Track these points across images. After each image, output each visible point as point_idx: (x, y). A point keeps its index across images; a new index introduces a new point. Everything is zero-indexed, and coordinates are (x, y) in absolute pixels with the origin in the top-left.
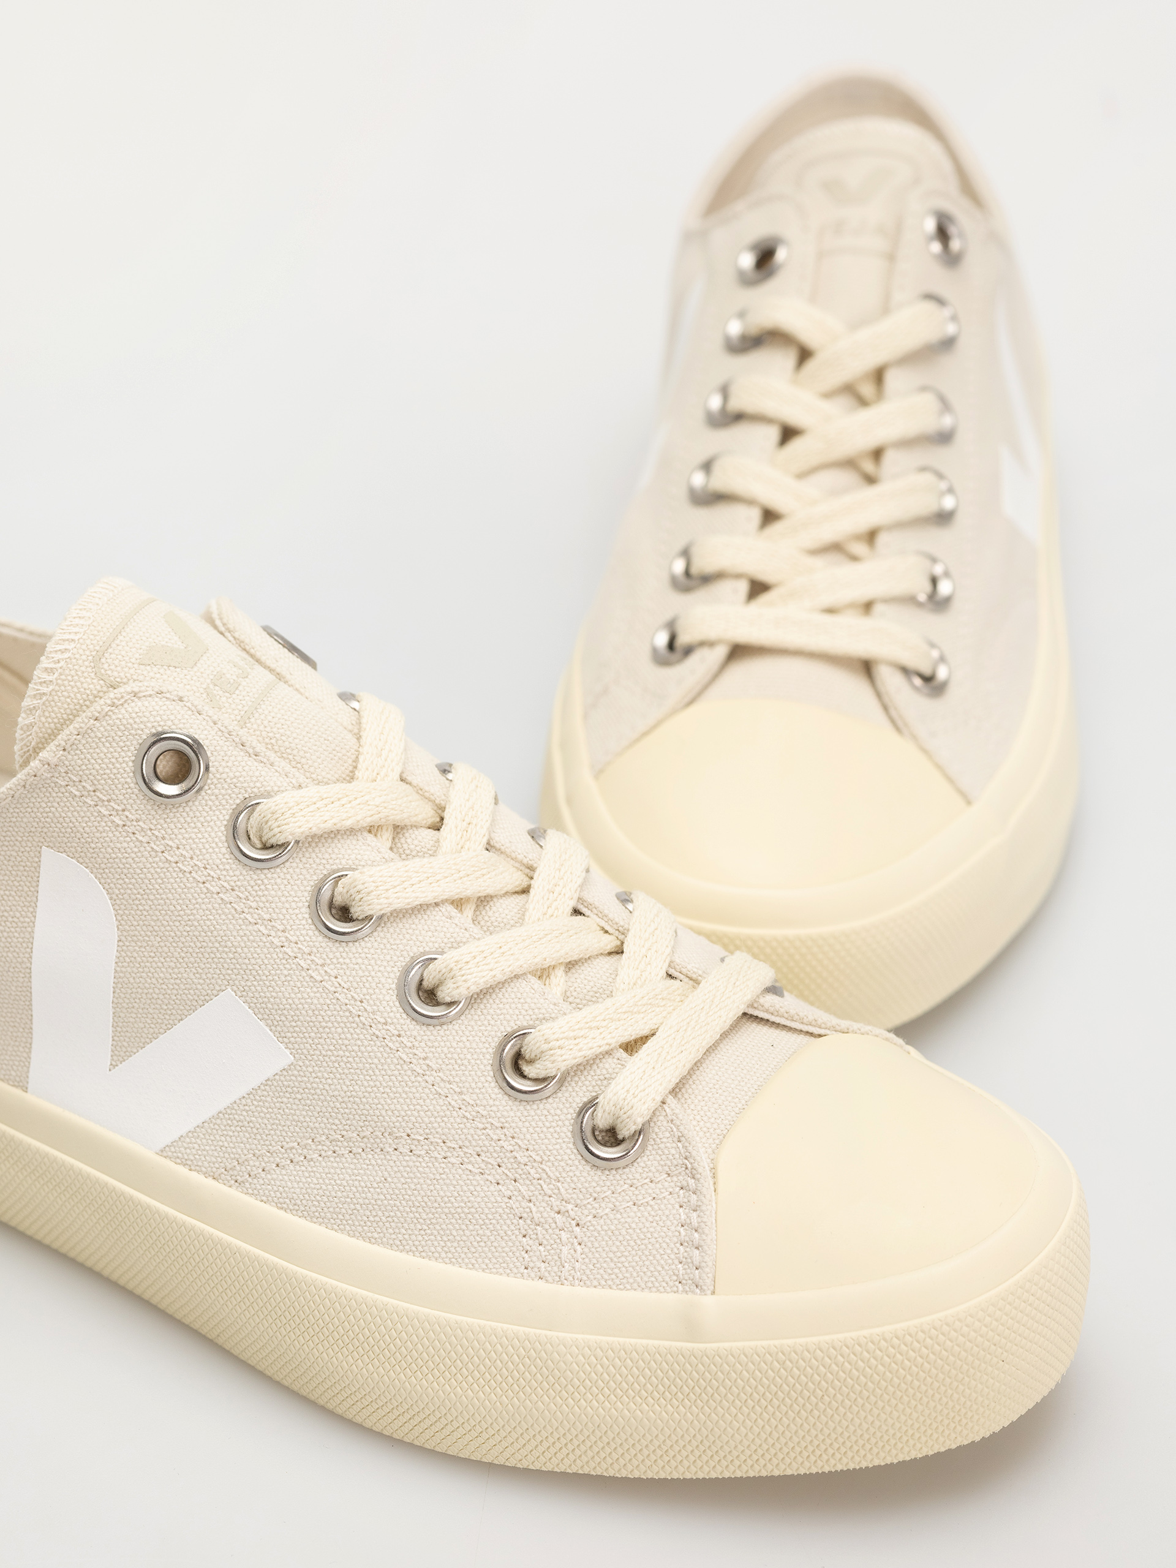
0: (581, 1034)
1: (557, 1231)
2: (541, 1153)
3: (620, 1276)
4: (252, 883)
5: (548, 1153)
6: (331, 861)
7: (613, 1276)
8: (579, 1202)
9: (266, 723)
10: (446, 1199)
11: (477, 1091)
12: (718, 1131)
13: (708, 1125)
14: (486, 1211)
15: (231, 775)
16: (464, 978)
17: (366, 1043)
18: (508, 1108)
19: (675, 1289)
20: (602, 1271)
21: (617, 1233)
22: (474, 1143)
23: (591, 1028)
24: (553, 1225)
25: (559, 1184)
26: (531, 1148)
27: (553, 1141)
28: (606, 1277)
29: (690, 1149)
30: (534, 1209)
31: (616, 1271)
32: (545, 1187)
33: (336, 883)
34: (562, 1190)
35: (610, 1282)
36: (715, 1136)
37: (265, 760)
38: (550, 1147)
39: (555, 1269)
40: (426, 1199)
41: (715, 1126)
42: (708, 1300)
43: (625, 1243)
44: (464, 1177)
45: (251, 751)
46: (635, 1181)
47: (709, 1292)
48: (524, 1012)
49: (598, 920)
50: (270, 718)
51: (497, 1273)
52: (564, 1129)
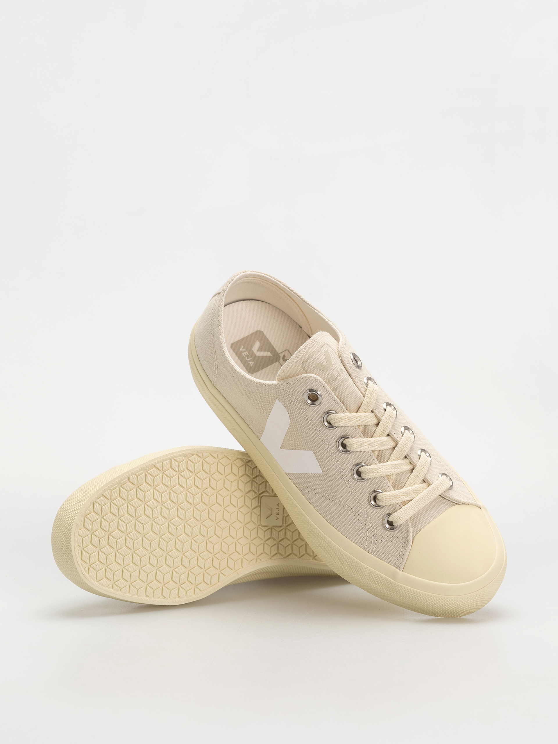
0: (392, 498)
1: (372, 540)
2: (373, 521)
3: (383, 557)
4: (324, 431)
5: (375, 522)
6: (345, 433)
7: (381, 556)
8: (379, 535)
9: (341, 392)
10: (348, 521)
11: (363, 501)
12: (418, 530)
13: (417, 527)
14: (357, 528)
15: (327, 404)
16: (368, 474)
17: (340, 479)
18: (369, 508)
19: (394, 565)
20: (379, 554)
21: (385, 546)
22: (358, 512)
23: (395, 497)
24: (371, 538)
25: (375, 530)
26: (371, 519)
27: (377, 520)
28: (379, 556)
29: (409, 534)
30: (368, 533)
31: (382, 555)
32: (372, 529)
33: (344, 439)
34: (376, 531)
35: (380, 557)
36: (417, 531)
37: (337, 402)
38: (376, 521)
39: (368, 548)
40: (343, 519)
41: (418, 528)
42: (401, 572)
43: (386, 550)
44: (354, 519)
45: (334, 399)
46: (394, 536)
47: (401, 571)
48: (380, 486)
49: (410, 460)
50: (342, 391)
51: (354, 543)
52: (381, 518)
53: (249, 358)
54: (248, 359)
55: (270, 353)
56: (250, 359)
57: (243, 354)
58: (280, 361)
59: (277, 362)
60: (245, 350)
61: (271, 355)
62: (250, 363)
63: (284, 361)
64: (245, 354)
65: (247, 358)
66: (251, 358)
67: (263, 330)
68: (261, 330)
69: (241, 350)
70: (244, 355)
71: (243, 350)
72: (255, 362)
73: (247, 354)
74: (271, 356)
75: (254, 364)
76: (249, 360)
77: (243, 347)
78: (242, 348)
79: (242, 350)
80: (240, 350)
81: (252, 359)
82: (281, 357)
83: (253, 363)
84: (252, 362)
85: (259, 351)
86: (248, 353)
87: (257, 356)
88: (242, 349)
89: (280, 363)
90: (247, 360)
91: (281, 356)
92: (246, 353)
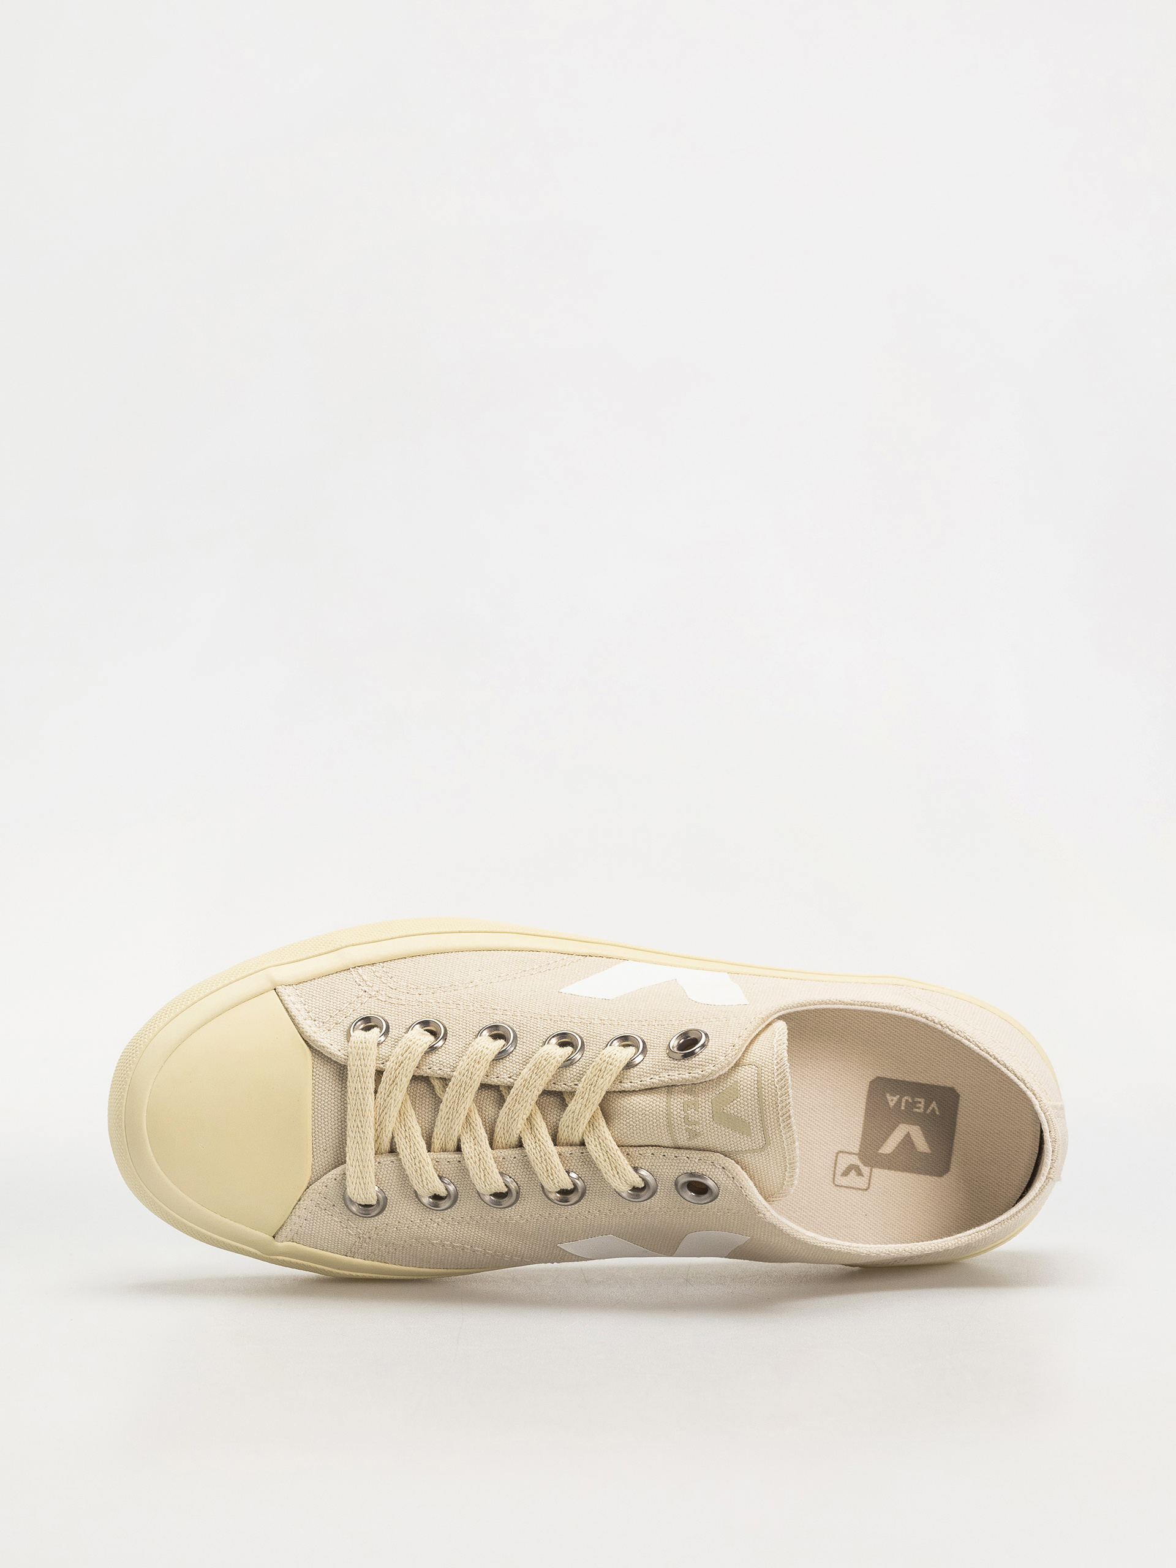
53: (906, 1104)
54: (907, 1100)
55: (888, 1153)
56: (903, 1104)
57: (922, 1101)
58: (857, 1157)
59: (860, 1151)
60: (929, 1111)
61: (880, 1151)
62: (895, 1099)
63: (853, 1165)
64: (920, 1103)
65: (910, 1101)
66: (903, 1108)
67: (942, 1178)
68: (945, 1177)
69: (934, 1105)
70: (919, 1100)
71: (931, 1108)
72: (890, 1108)
73: (917, 1108)
74: (879, 1148)
75: (888, 1103)
76: (904, 1100)
77: (937, 1113)
78: (936, 1108)
79: (932, 1105)
80: (934, 1102)
81: (900, 1107)
82: (862, 1166)
83: (892, 1104)
84: (894, 1102)
85: (906, 1135)
86: (919, 1113)
87: (900, 1123)
88: (934, 1108)
89: (854, 1154)
90: (906, 1098)
91: (865, 1170)
92: (919, 1108)
